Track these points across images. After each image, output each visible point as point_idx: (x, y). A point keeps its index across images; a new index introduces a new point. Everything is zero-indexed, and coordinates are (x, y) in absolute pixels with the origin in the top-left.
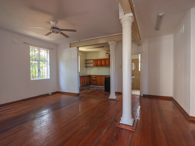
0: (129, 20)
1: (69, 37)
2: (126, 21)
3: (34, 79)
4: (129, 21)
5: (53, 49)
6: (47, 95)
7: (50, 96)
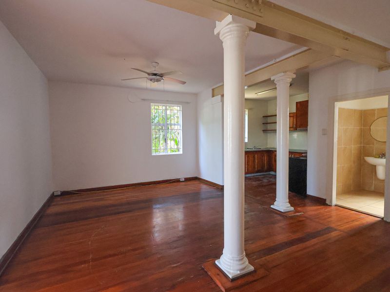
0: (230, 31)
1: (185, 83)
2: (228, 36)
3: (158, 154)
4: (231, 35)
5: (189, 103)
6: (177, 181)
7: (181, 183)
